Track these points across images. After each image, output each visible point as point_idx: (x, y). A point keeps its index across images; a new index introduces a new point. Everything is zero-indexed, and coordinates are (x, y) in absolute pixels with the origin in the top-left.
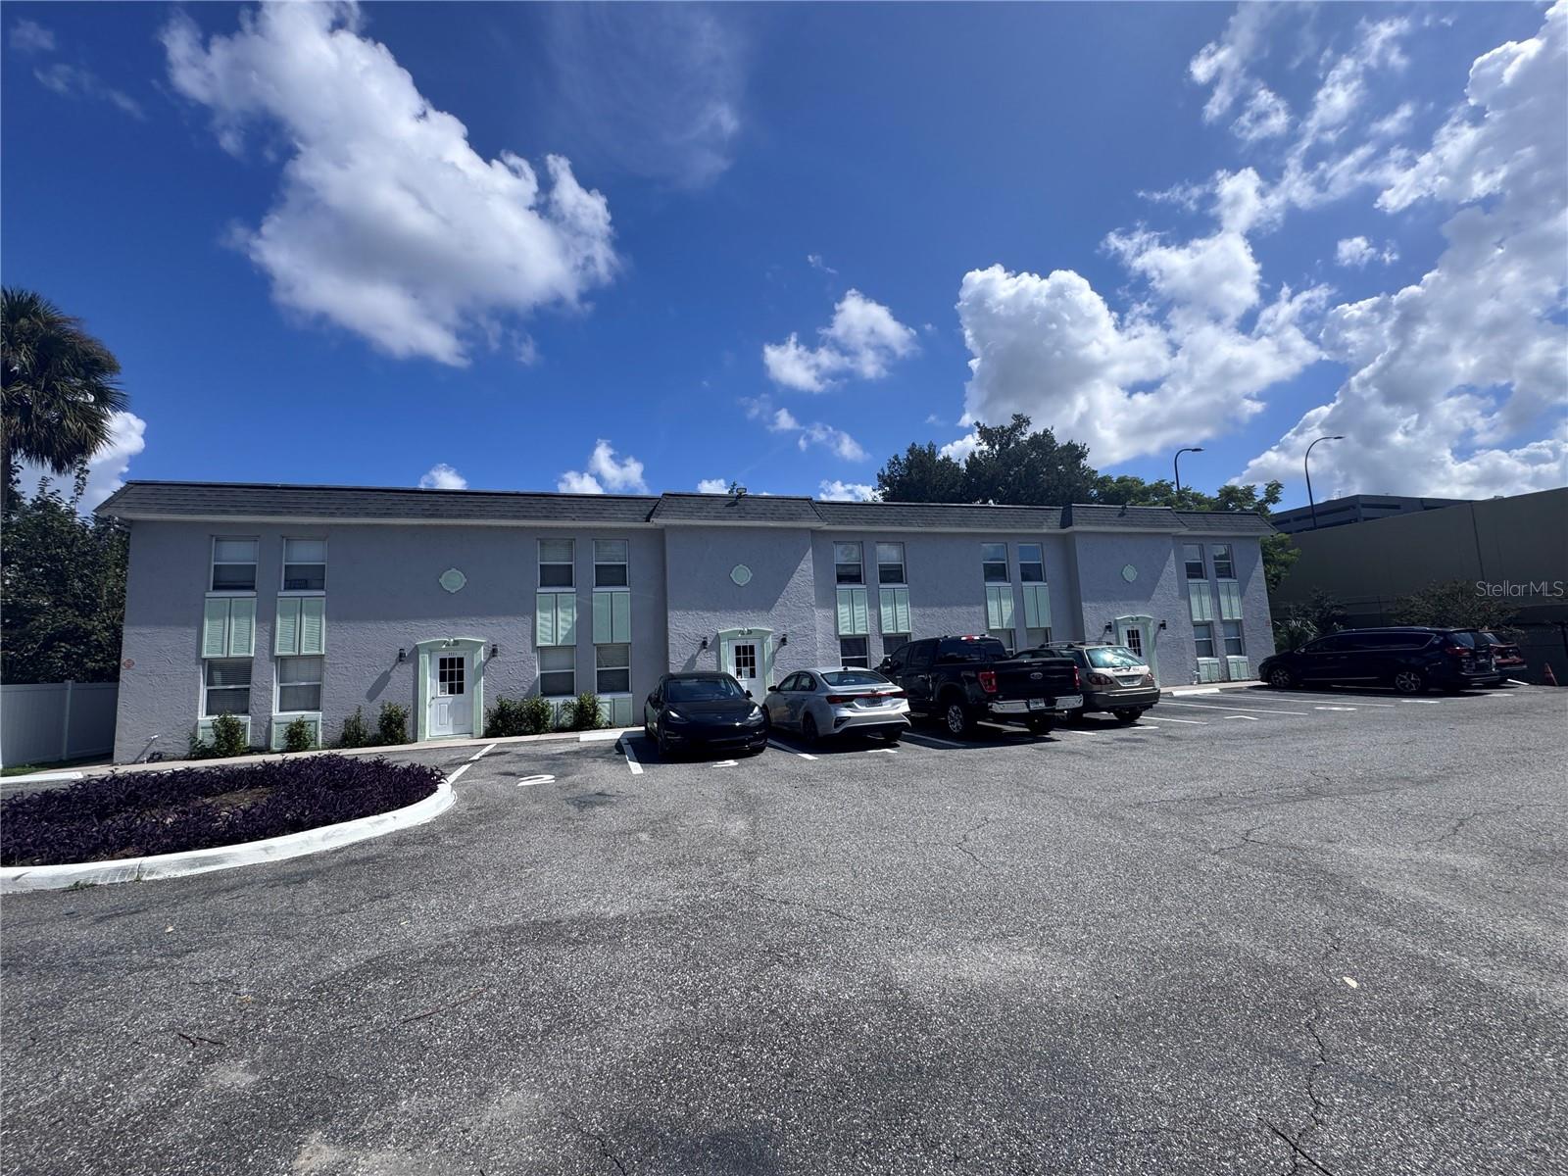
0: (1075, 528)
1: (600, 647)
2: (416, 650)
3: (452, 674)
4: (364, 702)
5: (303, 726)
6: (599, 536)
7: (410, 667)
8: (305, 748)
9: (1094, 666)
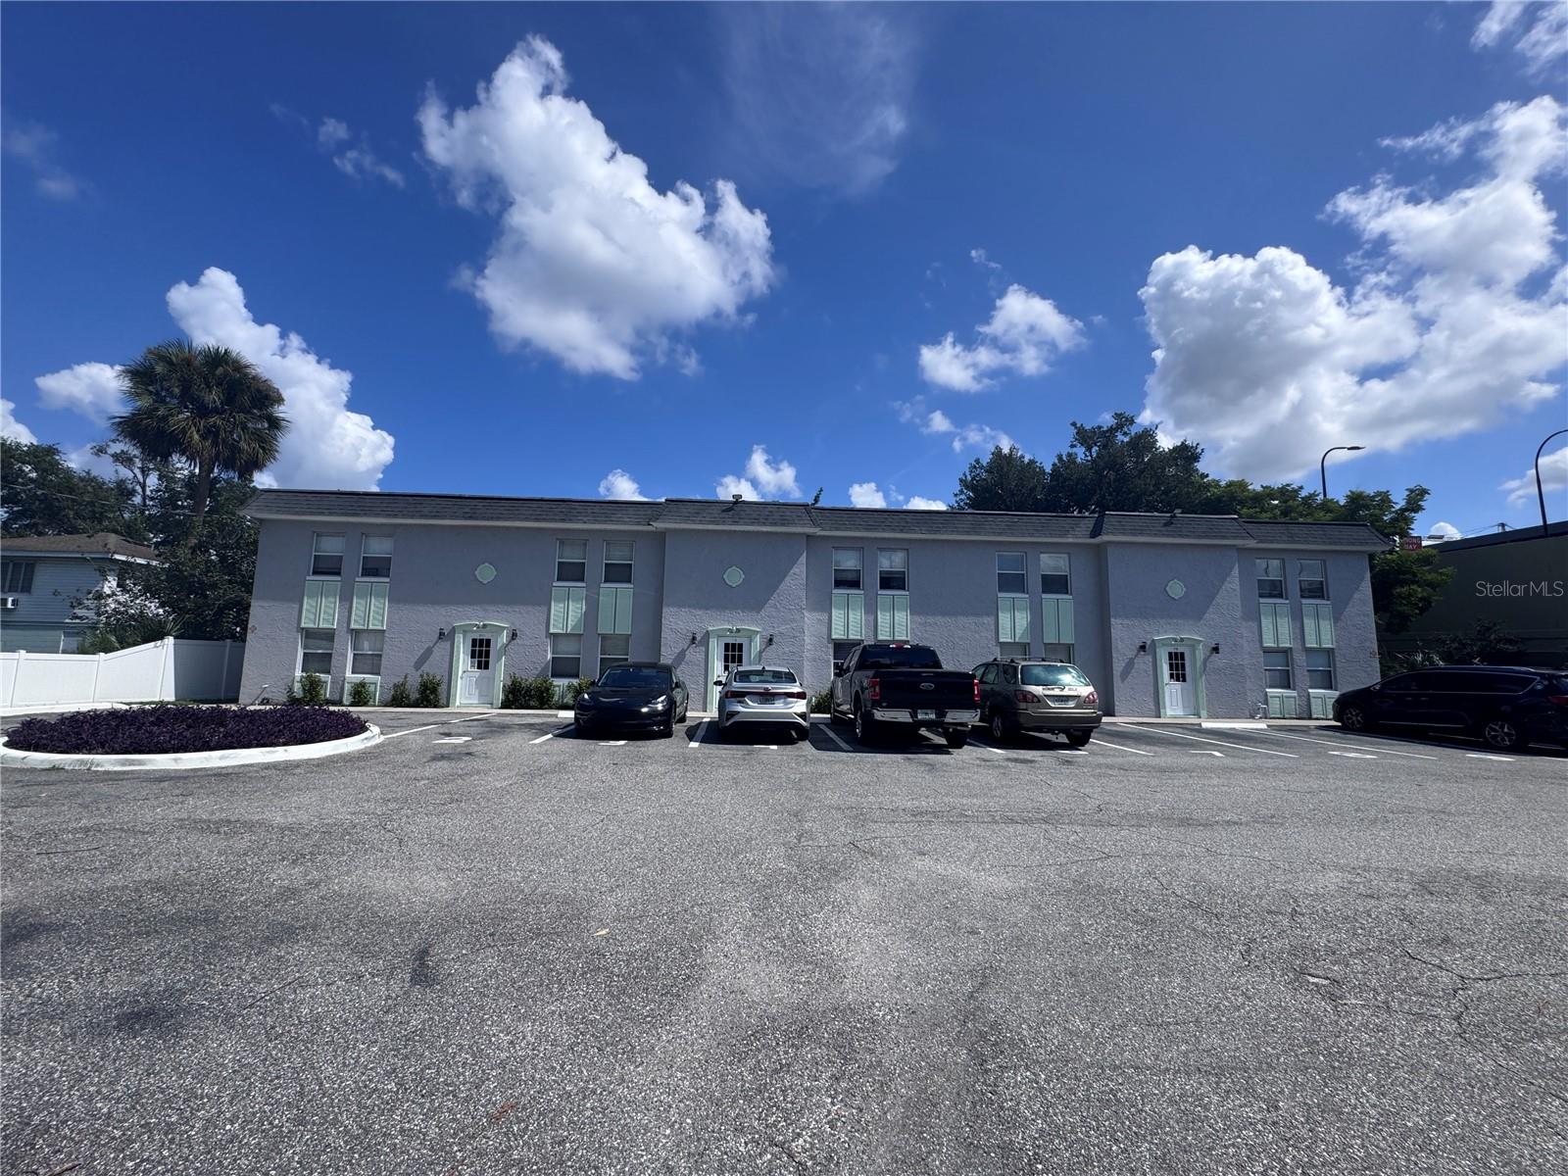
0: (1105, 538)
1: (604, 637)
2: (453, 631)
3: (481, 652)
4: (411, 671)
5: (364, 687)
6: (610, 538)
7: (447, 645)
8: (365, 704)
9: (1023, 683)
